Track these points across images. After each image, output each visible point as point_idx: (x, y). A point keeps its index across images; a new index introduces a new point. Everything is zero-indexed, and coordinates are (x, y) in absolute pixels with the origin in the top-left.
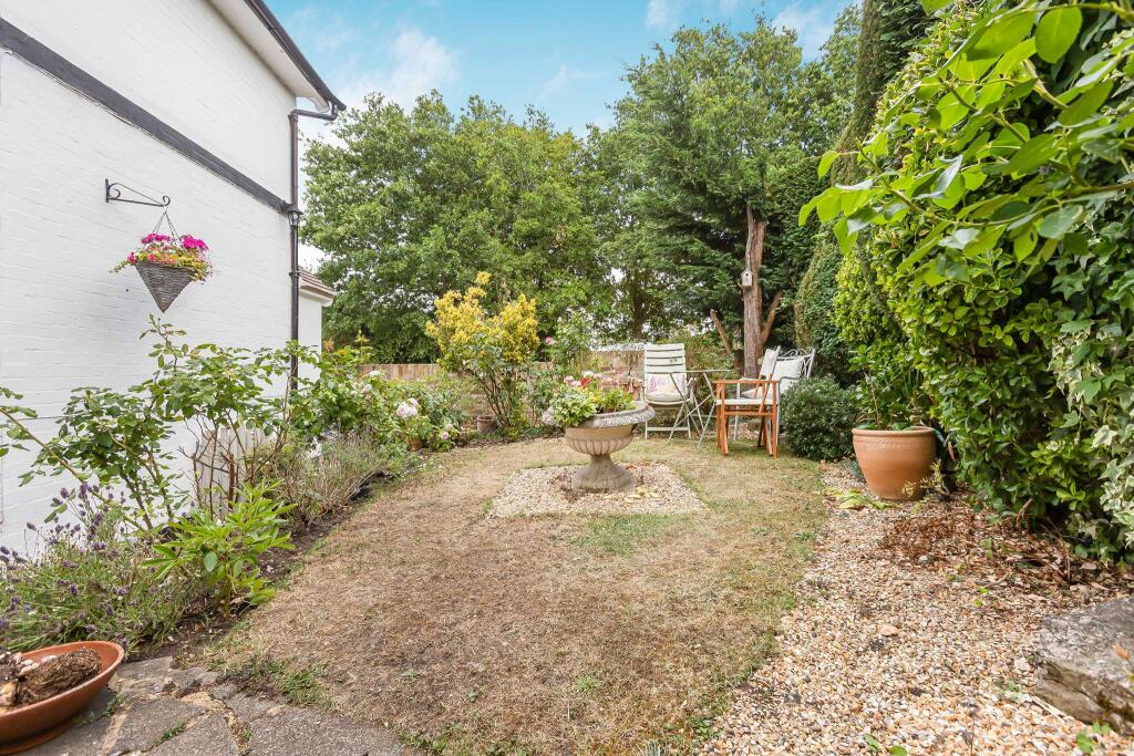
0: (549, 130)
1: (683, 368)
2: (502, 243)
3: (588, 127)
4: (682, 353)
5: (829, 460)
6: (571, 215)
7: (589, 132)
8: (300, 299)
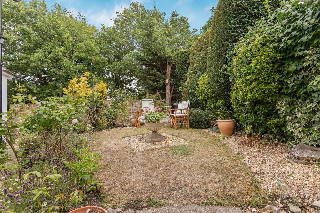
0: (86, 23)
1: (153, 106)
2: (69, 60)
3: (102, 25)
4: (153, 101)
5: (203, 129)
6: (96, 54)
7: (102, 27)
8: (3, 76)
